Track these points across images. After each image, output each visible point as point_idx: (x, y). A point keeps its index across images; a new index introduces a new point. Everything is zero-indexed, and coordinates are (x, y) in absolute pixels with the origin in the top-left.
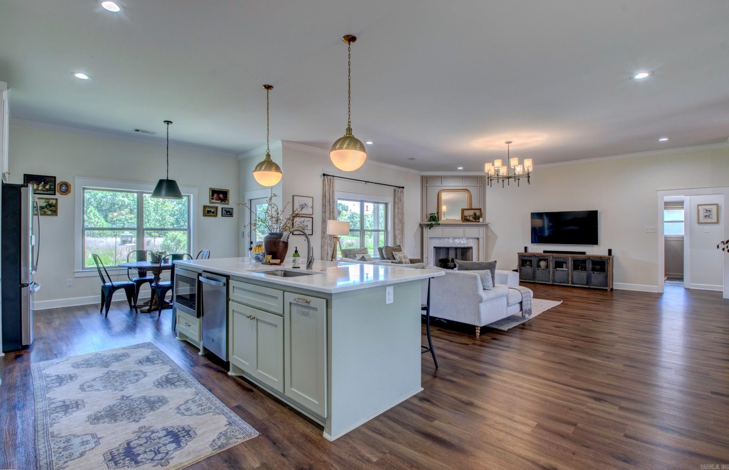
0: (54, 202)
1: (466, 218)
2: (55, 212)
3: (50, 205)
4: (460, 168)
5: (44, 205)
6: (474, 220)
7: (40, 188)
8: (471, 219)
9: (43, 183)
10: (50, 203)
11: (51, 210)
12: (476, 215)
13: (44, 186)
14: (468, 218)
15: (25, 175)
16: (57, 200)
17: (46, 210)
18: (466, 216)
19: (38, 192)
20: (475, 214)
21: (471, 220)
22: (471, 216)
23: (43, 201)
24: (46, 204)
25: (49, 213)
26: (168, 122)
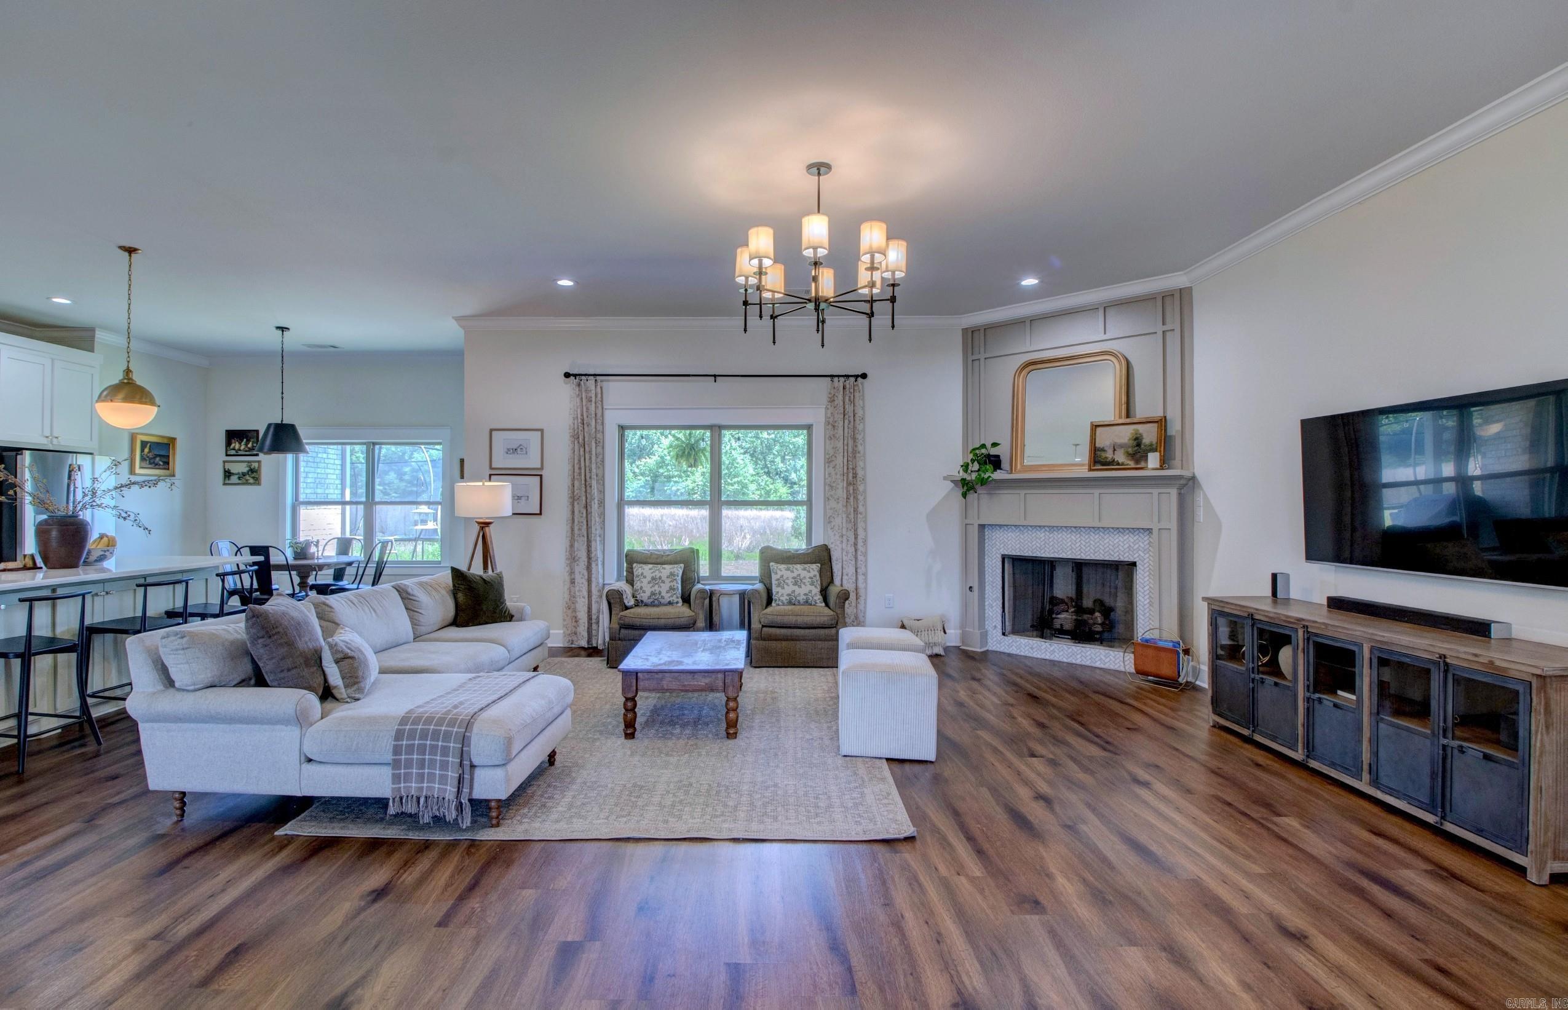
0: (256, 465)
1: (1104, 455)
2: (257, 481)
3: (252, 471)
4: (1030, 282)
5: (245, 470)
6: (1132, 464)
7: (243, 447)
8: (1120, 457)
9: (245, 440)
10: (252, 467)
11: (253, 478)
12: (1139, 445)
13: (246, 445)
14: (1109, 455)
15: (226, 431)
16: (259, 462)
17: (247, 477)
18: (1103, 450)
19: (240, 453)
20: (1136, 439)
21: (1118, 464)
22: (1121, 446)
23: (245, 465)
24: (247, 469)
25: (251, 481)
26: (283, 329)
